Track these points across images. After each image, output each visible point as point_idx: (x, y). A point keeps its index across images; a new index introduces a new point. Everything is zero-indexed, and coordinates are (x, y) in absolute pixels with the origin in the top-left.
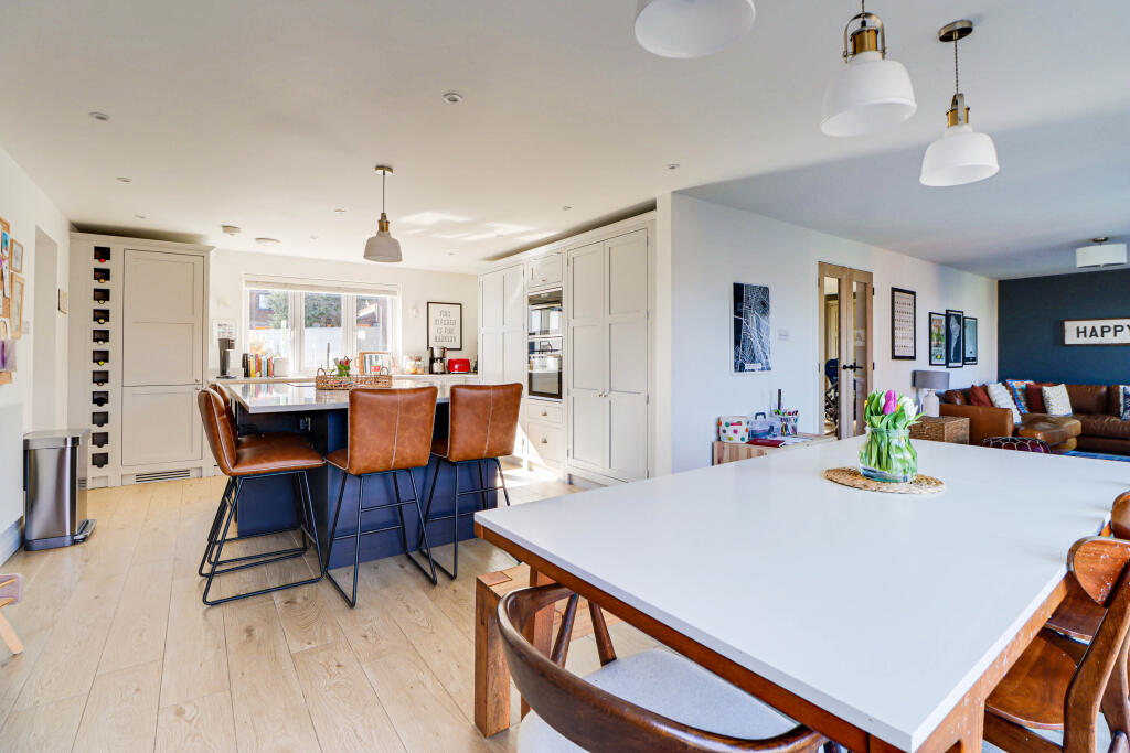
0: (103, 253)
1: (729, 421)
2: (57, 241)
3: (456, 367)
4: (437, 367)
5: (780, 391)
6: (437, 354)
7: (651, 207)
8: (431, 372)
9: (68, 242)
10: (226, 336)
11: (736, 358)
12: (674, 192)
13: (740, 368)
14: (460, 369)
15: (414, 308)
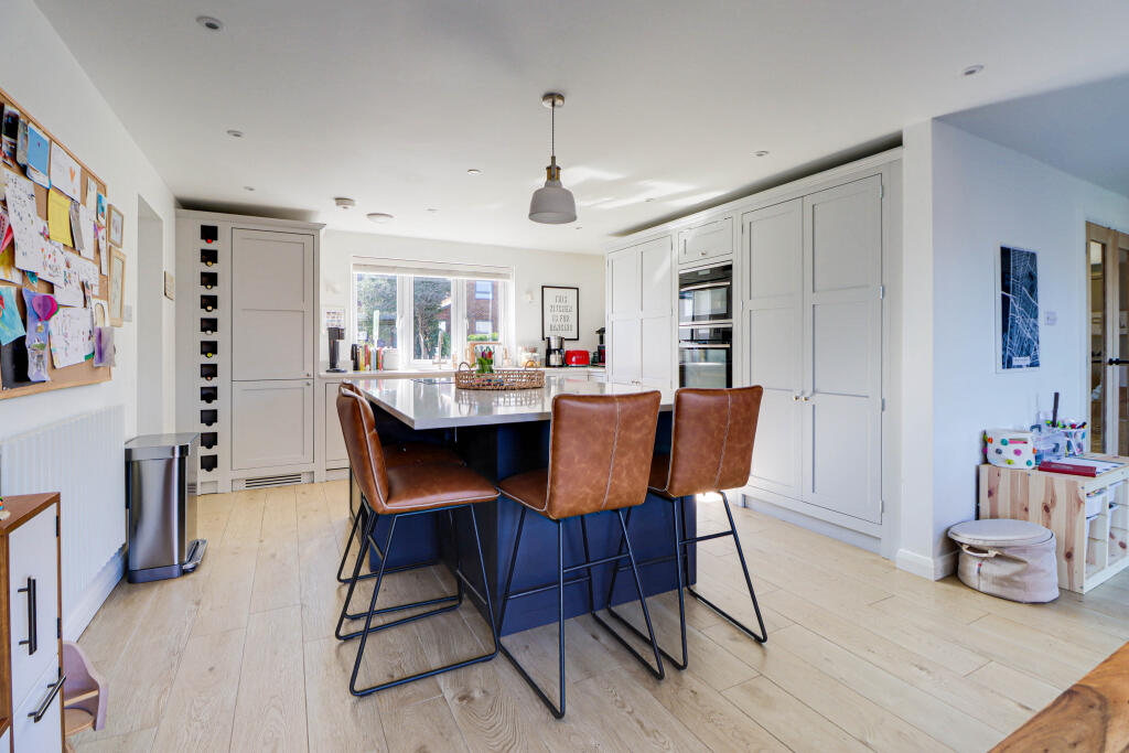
0: (209, 233)
1: (1007, 437)
2: (161, 217)
3: (574, 359)
4: (554, 359)
5: (1057, 395)
6: (554, 345)
7: (895, 142)
8: (548, 364)
9: (174, 220)
10: (335, 325)
11: (1004, 349)
12: (937, 120)
13: (1008, 363)
14: (578, 362)
15: (527, 293)
